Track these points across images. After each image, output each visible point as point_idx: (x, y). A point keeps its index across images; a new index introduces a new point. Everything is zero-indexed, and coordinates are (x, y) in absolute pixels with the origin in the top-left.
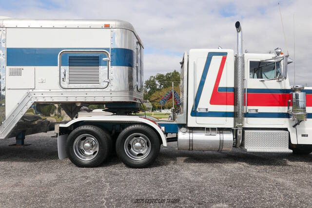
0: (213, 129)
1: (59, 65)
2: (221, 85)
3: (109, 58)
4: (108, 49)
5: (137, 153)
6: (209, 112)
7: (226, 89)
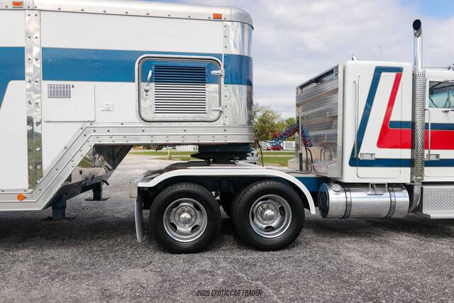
0: (381, 186)
1: (137, 81)
2: (393, 118)
3: (222, 71)
4: (219, 56)
5: (264, 226)
6: (376, 159)
7: (402, 124)
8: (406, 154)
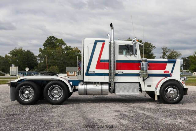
7: (105, 61)
8: (107, 71)
